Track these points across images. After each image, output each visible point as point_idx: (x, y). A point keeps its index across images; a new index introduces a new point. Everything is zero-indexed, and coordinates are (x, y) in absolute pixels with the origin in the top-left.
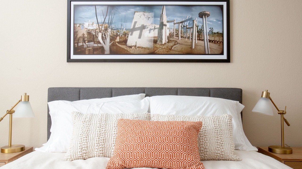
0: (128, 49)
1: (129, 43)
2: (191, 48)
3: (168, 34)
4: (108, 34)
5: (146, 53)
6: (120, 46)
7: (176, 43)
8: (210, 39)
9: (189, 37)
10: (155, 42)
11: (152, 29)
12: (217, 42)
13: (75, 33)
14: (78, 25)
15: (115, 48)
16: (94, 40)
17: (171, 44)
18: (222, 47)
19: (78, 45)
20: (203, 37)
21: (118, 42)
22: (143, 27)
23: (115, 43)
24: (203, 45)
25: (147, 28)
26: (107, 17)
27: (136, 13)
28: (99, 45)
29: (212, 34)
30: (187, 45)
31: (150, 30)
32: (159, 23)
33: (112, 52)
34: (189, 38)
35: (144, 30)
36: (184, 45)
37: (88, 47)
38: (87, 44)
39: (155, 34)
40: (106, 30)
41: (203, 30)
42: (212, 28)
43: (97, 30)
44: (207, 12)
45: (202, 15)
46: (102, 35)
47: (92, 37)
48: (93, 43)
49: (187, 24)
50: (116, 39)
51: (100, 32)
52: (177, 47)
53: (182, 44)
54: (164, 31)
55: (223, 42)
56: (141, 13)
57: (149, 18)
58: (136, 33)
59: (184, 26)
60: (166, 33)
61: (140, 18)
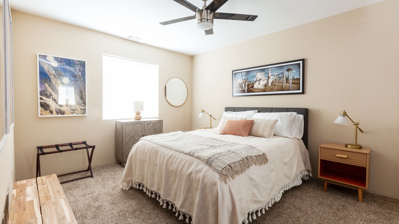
0: (254, 90)
1: (255, 87)
2: (283, 87)
3: (271, 82)
4: (246, 84)
5: (261, 91)
6: (251, 89)
7: (275, 85)
8: (293, 82)
9: (281, 82)
10: (265, 86)
12: (297, 83)
14: (236, 81)
15: (249, 90)
16: (241, 87)
17: (273, 86)
18: (299, 86)
20: (289, 81)
21: (250, 87)
22: (260, 79)
24: (289, 85)
26: (246, 77)
27: (257, 73)
28: (243, 89)
29: (294, 79)
30: (280, 86)
31: (264, 80)
32: (267, 77)
33: (248, 92)
35: (261, 81)
39: (265, 82)
40: (246, 82)
41: (289, 78)
42: (294, 76)
43: (242, 83)
44: (291, 68)
45: (288, 70)
46: (244, 84)
49: (281, 76)
52: (276, 88)
53: (278, 86)
54: (269, 80)
55: (300, 83)
56: (260, 73)
57: (263, 75)
58: (257, 83)
59: (279, 77)
61: (259, 75)
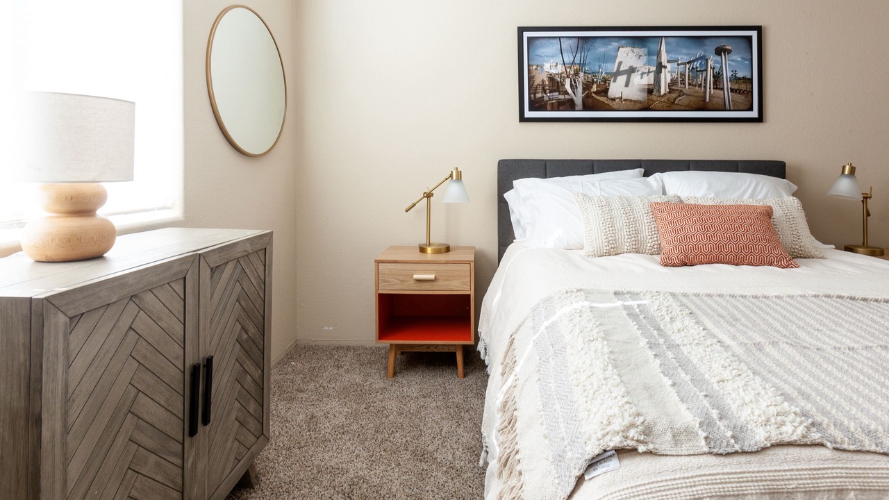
0: (610, 103)
1: (612, 93)
2: (704, 100)
3: (669, 80)
4: (580, 80)
5: (636, 109)
6: (598, 98)
7: (681, 93)
8: (733, 88)
9: (701, 84)
10: (650, 91)
11: (645, 73)
12: (743, 92)
13: (531, 78)
14: (534, 67)
15: (590, 101)
16: (558, 88)
17: (674, 95)
18: (750, 99)
19: (535, 96)
20: (722, 84)
21: (594, 92)
22: (632, 70)
23: (591, 94)
24: (722, 96)
25: (638, 71)
26: (578, 55)
27: (620, 49)
28: (567, 97)
29: (735, 79)
30: (697, 97)
31: (643, 74)
32: (656, 65)
33: (586, 108)
34: (700, 86)
35: (632, 74)
36: (693, 96)
37: (550, 100)
38: (548, 94)
39: (649, 80)
40: (576, 73)
41: (722, 74)
42: (736, 71)
43: (563, 75)
44: (727, 47)
45: (719, 51)
46: (571, 81)
47: (556, 85)
48: (557, 93)
49: (698, 65)
50: (592, 87)
51: (568, 77)
52: (683, 100)
53: (690, 95)
54: (663, 75)
55: (752, 92)
56: (629, 49)
57: (641, 56)
58: (622, 79)
59: (693, 68)
60: (665, 78)
61: (627, 57)
